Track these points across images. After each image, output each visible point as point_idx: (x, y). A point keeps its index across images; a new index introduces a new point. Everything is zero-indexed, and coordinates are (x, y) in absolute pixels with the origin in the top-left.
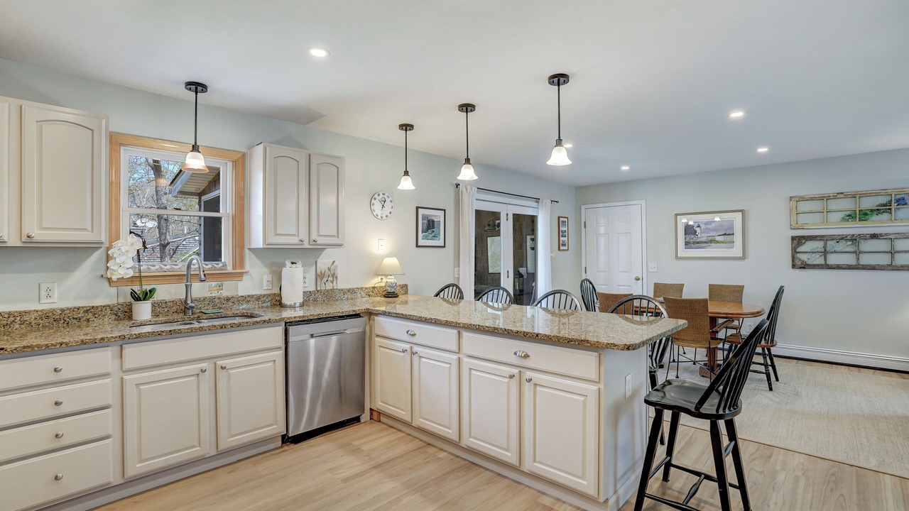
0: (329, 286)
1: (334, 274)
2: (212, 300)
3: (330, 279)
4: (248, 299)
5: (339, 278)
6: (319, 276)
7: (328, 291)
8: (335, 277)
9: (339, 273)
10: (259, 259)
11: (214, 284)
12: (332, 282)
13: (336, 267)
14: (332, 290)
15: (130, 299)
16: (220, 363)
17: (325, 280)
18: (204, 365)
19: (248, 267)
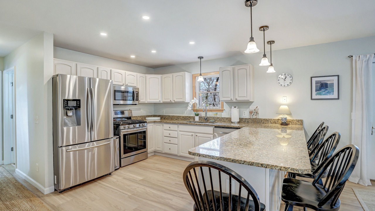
0: (254, 117)
1: (257, 112)
2: (214, 118)
3: (255, 114)
4: (224, 119)
5: (259, 114)
6: (251, 112)
7: (254, 119)
8: (257, 114)
9: (259, 112)
10: (228, 105)
11: (215, 113)
12: (256, 115)
13: (258, 109)
14: (256, 119)
15: (194, 115)
16: (197, 134)
17: (253, 114)
18: (193, 134)
19: (225, 108)
